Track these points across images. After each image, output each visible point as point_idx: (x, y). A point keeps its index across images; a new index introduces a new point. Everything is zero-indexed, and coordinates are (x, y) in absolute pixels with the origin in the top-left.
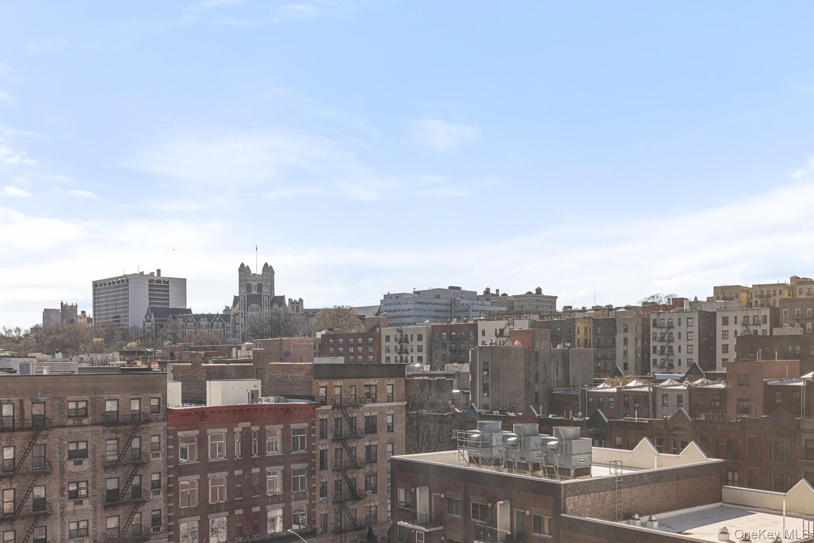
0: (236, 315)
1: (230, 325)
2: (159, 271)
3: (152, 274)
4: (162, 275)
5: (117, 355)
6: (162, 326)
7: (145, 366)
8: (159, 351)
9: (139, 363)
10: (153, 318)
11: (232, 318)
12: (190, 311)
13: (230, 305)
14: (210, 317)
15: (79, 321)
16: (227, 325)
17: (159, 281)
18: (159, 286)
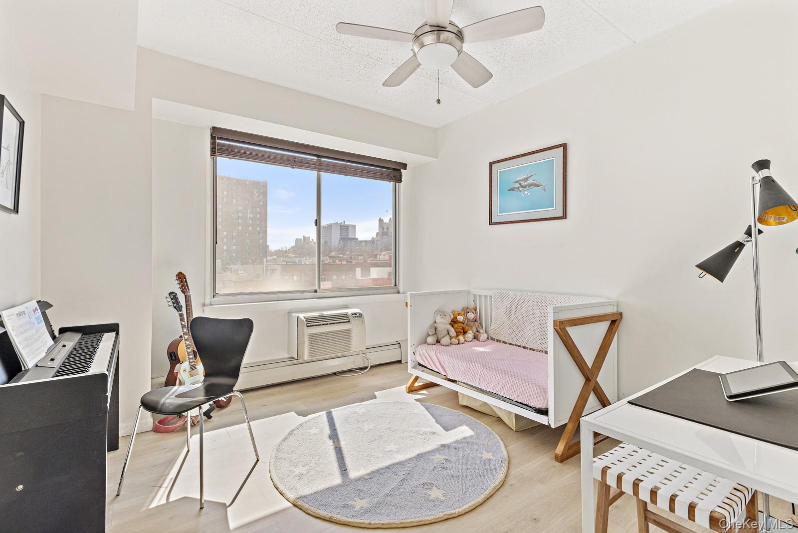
0: (377, 240)
2: (344, 222)
3: (341, 223)
6: (346, 246)
7: (339, 263)
8: (345, 256)
9: (337, 261)
10: (342, 242)
11: (376, 242)
12: (357, 239)
13: (375, 236)
14: (366, 242)
15: (311, 243)
16: (374, 245)
17: (344, 226)
18: (344, 228)
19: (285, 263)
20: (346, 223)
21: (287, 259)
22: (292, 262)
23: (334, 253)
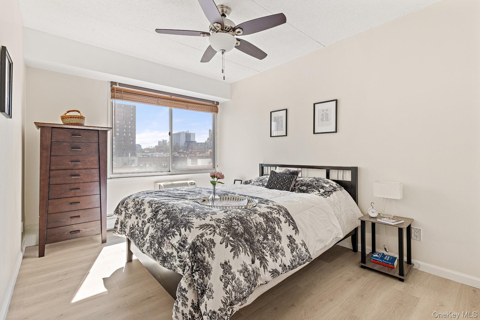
0: (208, 143)
1: (207, 145)
2: (188, 131)
3: (186, 132)
4: (189, 132)
5: (177, 153)
6: (189, 146)
7: (184, 156)
8: (188, 152)
9: (182, 155)
10: (186, 144)
11: (207, 144)
12: (196, 142)
13: (207, 140)
14: (201, 143)
15: (167, 144)
16: (206, 145)
17: (188, 134)
18: (188, 135)
19: (142, 156)
20: (190, 132)
21: (144, 154)
22: (147, 156)
23: (181, 150)
